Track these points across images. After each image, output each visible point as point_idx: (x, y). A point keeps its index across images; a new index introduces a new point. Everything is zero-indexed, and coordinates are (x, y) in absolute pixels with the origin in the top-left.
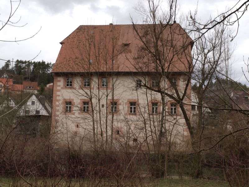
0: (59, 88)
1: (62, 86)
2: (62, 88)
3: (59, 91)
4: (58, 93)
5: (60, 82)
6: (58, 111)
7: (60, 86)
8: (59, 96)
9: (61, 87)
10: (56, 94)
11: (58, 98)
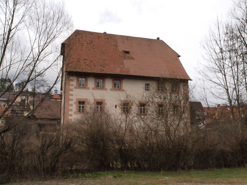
0: (71, 87)
1: (76, 86)
2: (75, 88)
3: (72, 90)
4: (71, 92)
5: (73, 81)
6: (71, 110)
7: (72, 85)
8: (72, 95)
9: (74, 86)
10: (69, 93)
11: (71, 97)
